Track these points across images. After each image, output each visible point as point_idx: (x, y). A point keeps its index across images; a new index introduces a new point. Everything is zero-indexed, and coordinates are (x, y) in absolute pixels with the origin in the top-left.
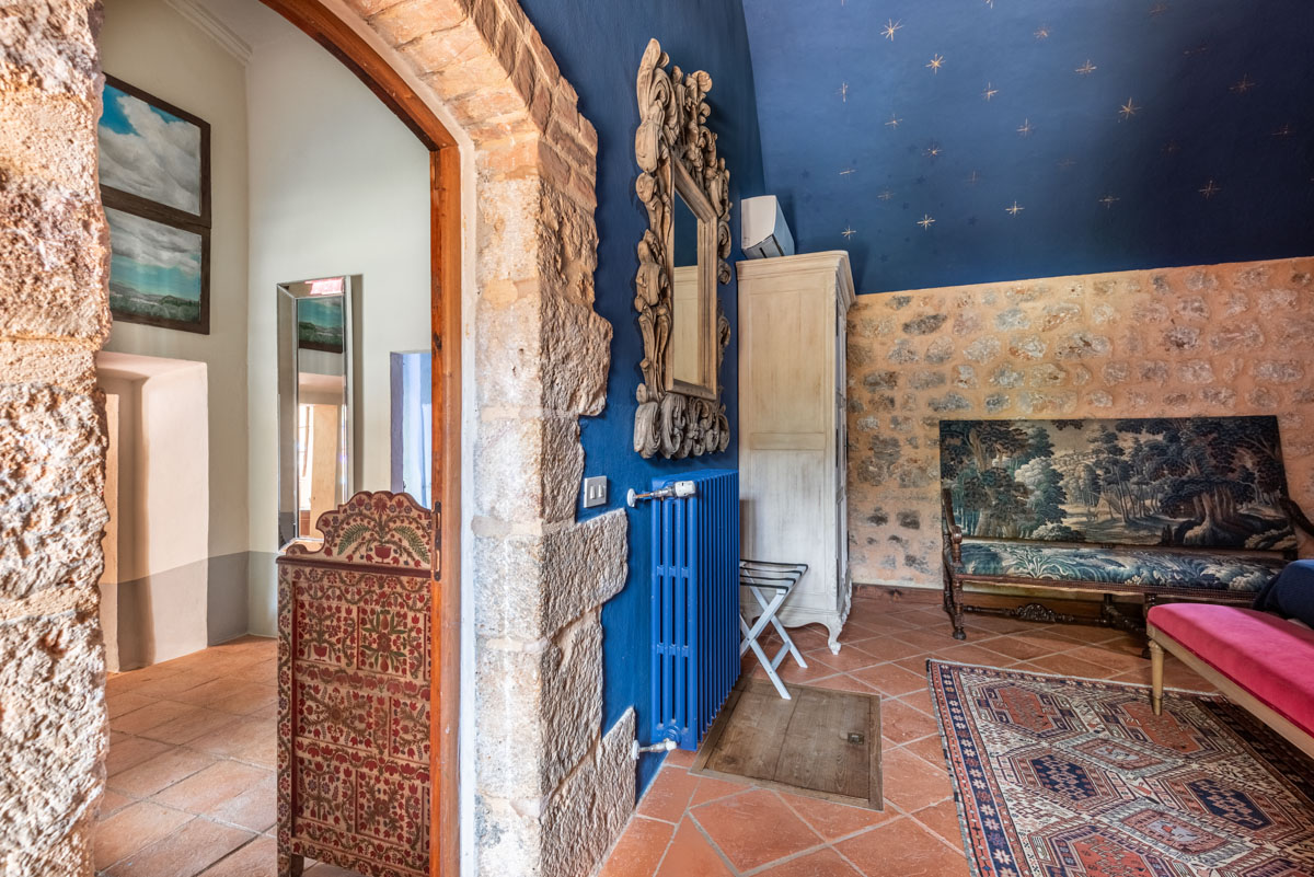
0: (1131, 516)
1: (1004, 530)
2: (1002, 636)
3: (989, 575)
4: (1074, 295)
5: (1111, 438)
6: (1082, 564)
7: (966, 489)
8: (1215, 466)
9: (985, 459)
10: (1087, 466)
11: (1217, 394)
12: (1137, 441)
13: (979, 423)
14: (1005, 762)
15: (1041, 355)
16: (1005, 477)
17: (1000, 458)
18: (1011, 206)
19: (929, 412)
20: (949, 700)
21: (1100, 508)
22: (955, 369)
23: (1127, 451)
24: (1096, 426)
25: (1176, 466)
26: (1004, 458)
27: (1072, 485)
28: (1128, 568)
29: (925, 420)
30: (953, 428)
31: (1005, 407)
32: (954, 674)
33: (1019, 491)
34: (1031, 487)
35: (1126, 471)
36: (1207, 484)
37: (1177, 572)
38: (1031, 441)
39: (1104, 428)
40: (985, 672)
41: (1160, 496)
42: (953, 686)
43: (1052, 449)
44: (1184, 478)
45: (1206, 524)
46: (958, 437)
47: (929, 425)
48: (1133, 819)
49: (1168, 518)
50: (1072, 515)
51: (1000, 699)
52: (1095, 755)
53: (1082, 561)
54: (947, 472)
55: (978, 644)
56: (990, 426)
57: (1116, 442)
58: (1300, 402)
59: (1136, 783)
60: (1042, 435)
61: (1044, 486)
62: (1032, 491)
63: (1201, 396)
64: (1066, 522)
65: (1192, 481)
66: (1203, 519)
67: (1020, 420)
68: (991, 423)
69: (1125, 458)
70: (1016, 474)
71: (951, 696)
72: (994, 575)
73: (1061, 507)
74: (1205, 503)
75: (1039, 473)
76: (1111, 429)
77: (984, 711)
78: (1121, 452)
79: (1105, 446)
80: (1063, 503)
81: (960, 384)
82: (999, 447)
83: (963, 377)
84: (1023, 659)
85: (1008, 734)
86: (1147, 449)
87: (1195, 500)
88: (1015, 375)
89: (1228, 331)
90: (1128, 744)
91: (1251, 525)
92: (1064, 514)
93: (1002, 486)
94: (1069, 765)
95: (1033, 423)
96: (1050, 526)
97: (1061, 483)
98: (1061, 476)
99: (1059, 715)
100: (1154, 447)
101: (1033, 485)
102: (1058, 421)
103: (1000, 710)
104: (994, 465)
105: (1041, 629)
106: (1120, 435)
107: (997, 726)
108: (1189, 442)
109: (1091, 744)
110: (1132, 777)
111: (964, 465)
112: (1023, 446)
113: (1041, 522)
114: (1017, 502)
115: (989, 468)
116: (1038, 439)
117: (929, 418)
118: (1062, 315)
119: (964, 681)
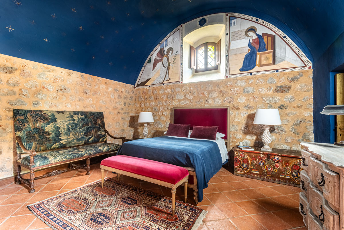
0: (78, 138)
1: (42, 148)
2: (47, 185)
3: (45, 165)
4: (62, 74)
5: (72, 116)
6: (72, 154)
7: (27, 135)
8: (94, 123)
9: (34, 124)
10: (67, 125)
11: (93, 106)
12: (78, 117)
13: (31, 111)
14: (84, 226)
15: (52, 90)
16: (42, 130)
17: (40, 123)
18: (45, 39)
19: (8, 106)
20: (48, 217)
21: (70, 137)
22: (20, 90)
23: (76, 120)
24: (68, 113)
25: (87, 124)
26: (41, 123)
27: (63, 130)
28: (84, 152)
29: (6, 109)
30: (20, 112)
31: (40, 106)
32: (42, 206)
33: (47, 134)
34: (51, 132)
35: (76, 125)
36: (93, 128)
37: (94, 150)
38: (50, 117)
39: (70, 114)
40: (52, 200)
41: (84, 131)
42: (46, 211)
43: (56, 120)
44: (89, 127)
45: (93, 137)
46: (22, 116)
47: (8, 111)
48: (122, 218)
49: (86, 137)
50: (63, 140)
51: (65, 206)
52: (101, 207)
53: (72, 152)
54: (17, 129)
55: (41, 191)
56: (35, 112)
57: (73, 118)
58: (106, 109)
59: (114, 208)
60: (53, 115)
61: (55, 132)
62: (51, 134)
63: (90, 106)
64: (62, 142)
65: (90, 127)
66: (92, 136)
67: (45, 111)
68: (35, 111)
69: (76, 122)
70: (45, 128)
71: (48, 215)
72: (46, 164)
73: (60, 138)
74: (93, 132)
75: (53, 128)
76: (72, 114)
77: (63, 213)
78: (75, 120)
79: (71, 119)
80: (61, 136)
81: (23, 96)
82: (39, 119)
83: (23, 93)
84: (60, 189)
85: (77, 216)
86: (81, 119)
87: (91, 132)
88: (44, 95)
89: (95, 92)
90: (104, 199)
91: (100, 136)
92: (61, 139)
93: (41, 133)
94: (99, 214)
95: (50, 112)
96: (57, 144)
97: (60, 130)
98: (60, 128)
99: (84, 201)
100: (82, 119)
101: (51, 131)
102: (57, 111)
103: (68, 210)
104: (38, 126)
105: (56, 177)
106: (75, 116)
107: (72, 216)
108: (89, 118)
109: (98, 204)
110: (112, 207)
111: (25, 126)
112: (48, 119)
113: (54, 143)
114: (46, 138)
115: (36, 127)
116: (52, 117)
117: (8, 108)
118: (59, 79)
119: (48, 207)
